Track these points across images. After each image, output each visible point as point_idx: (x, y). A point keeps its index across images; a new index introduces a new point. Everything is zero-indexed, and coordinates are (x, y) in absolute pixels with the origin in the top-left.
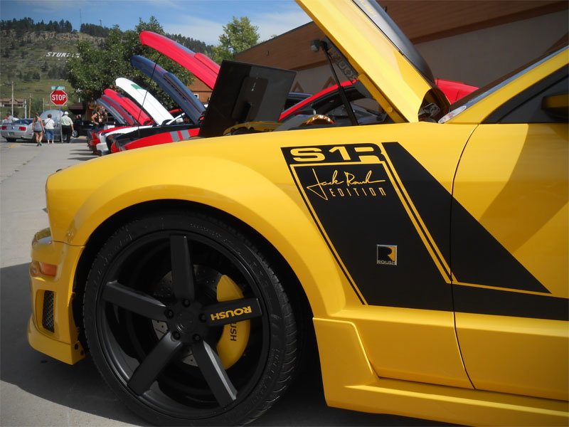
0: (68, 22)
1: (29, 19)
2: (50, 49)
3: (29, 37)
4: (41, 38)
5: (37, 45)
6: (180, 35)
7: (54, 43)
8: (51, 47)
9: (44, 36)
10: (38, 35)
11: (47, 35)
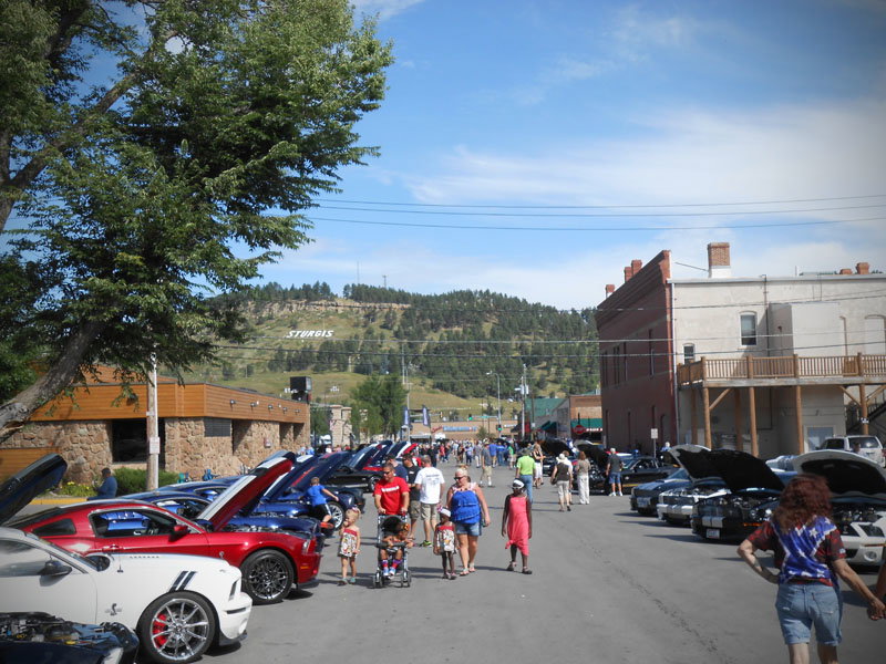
0: (325, 284)
1: (275, 283)
2: (294, 326)
3: (270, 309)
4: (286, 310)
5: (280, 322)
6: (488, 291)
7: (302, 316)
8: (296, 323)
9: (291, 308)
10: (281, 308)
11: (294, 306)
